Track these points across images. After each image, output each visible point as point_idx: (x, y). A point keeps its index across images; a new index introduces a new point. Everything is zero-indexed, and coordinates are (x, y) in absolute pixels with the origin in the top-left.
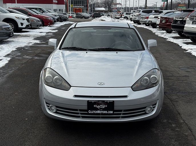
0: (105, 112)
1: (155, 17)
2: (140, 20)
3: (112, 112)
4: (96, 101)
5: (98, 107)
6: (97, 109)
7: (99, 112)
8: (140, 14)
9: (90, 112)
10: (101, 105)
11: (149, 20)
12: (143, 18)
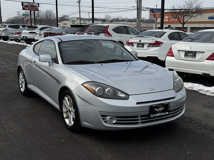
0: (163, 114)
1: (30, 33)
2: (9, 36)
3: (167, 113)
4: (157, 104)
5: (158, 110)
6: (157, 112)
7: (158, 115)
8: (6, 29)
9: (152, 116)
10: (160, 107)
11: (22, 35)
12: (13, 33)
